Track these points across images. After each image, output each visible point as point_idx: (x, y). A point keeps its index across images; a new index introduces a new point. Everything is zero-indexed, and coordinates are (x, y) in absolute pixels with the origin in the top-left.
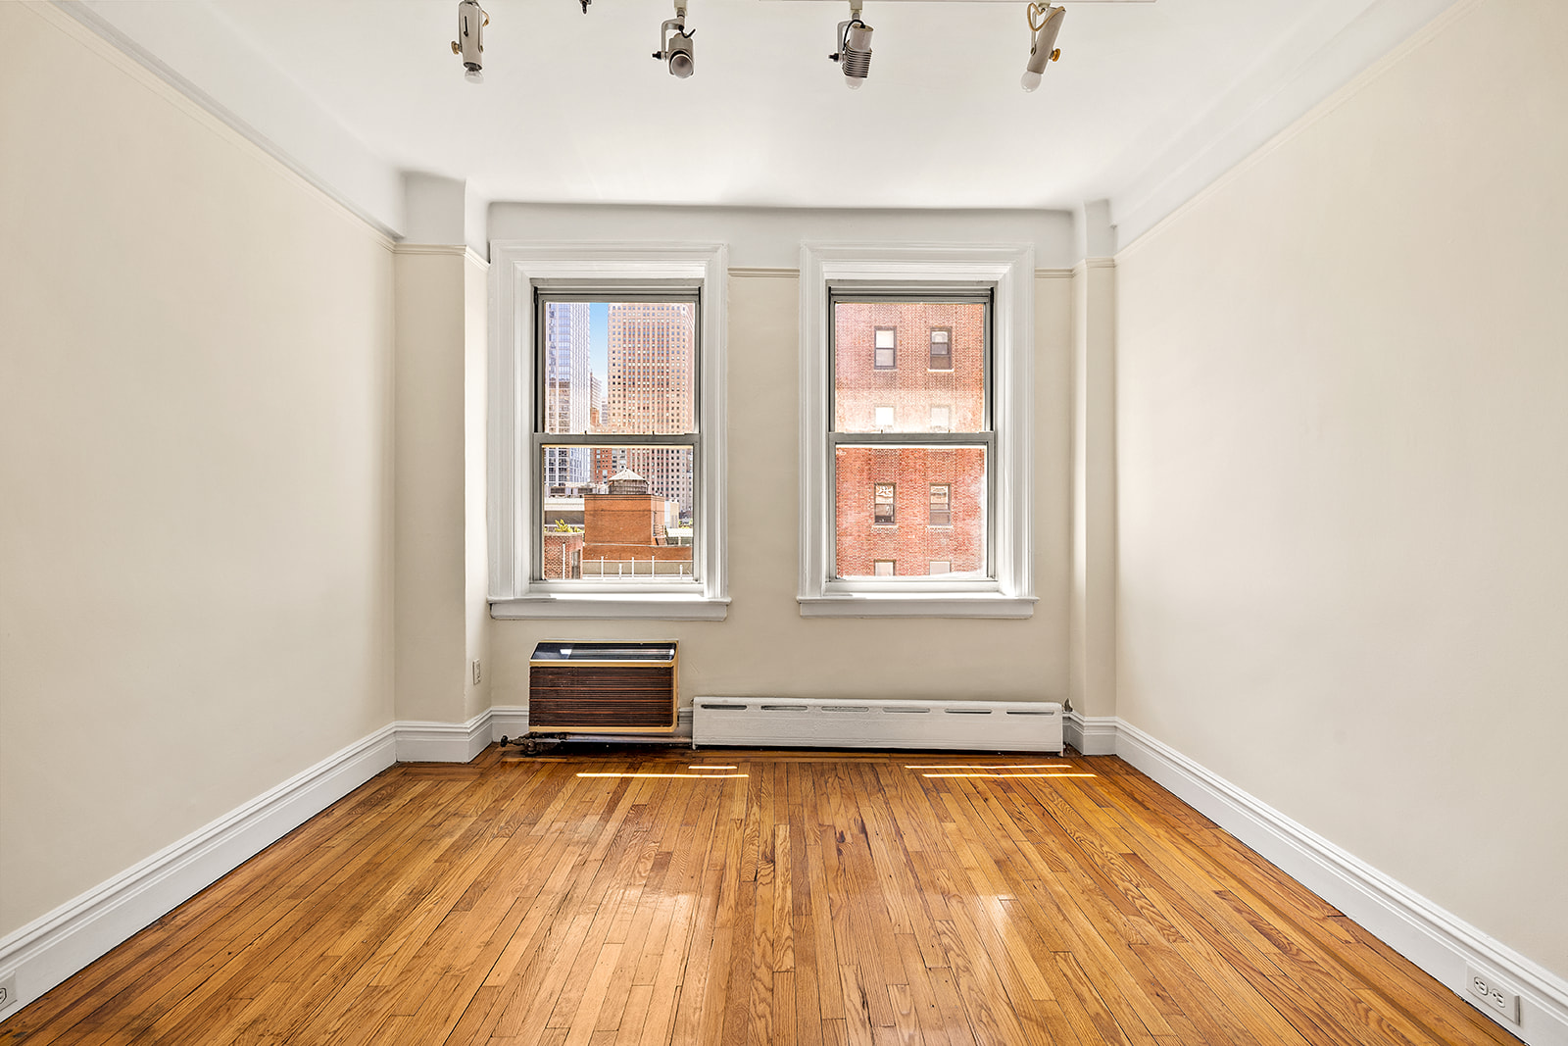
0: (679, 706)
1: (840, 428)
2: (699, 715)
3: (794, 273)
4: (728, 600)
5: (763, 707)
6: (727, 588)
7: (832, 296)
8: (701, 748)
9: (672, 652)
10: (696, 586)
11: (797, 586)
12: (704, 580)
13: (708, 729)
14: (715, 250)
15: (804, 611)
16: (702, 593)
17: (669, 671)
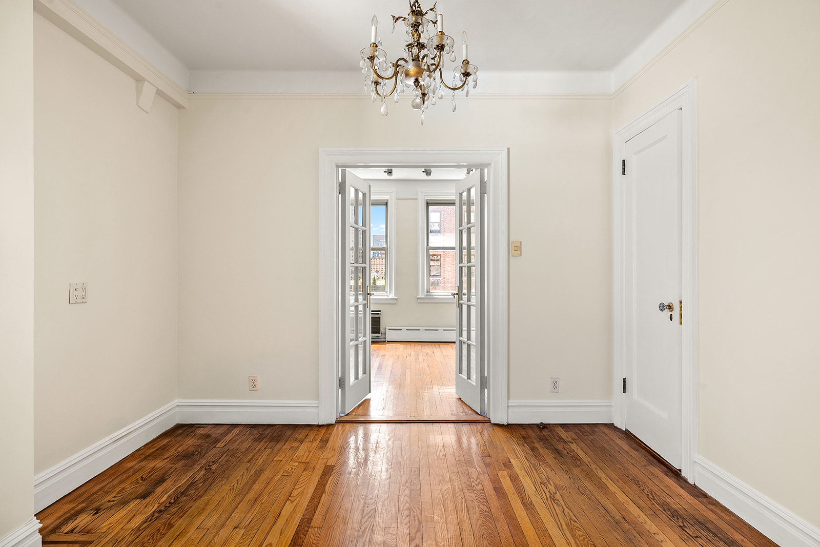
0: (382, 330)
1: (431, 245)
2: (388, 332)
3: (416, 199)
4: (396, 298)
5: (407, 330)
6: (396, 294)
7: (428, 204)
8: (388, 341)
9: (380, 313)
10: (386, 294)
11: (417, 293)
12: (389, 292)
13: (390, 336)
14: (392, 192)
15: (419, 301)
16: (388, 296)
17: (380, 317)
